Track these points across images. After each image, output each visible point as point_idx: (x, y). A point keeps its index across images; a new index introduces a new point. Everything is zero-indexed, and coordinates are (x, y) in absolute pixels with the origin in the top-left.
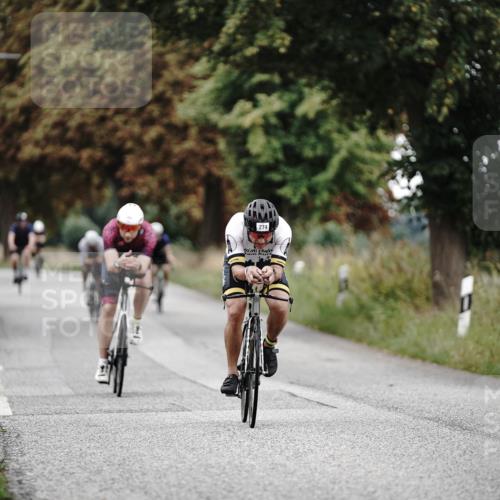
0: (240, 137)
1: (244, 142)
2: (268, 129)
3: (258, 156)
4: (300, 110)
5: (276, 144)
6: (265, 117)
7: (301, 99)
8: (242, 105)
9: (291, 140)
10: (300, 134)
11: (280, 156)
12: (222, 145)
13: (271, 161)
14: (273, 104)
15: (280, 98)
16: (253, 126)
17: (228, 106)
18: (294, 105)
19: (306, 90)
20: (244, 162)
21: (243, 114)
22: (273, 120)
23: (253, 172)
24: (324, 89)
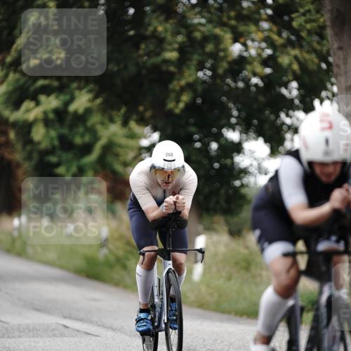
0: (25, 129)
1: (29, 132)
2: (47, 122)
3: (39, 143)
4: (72, 108)
5: (53, 133)
6: (45, 113)
7: (72, 99)
8: (28, 104)
9: (65, 131)
10: (72, 127)
11: (56, 143)
12: (12, 135)
13: (49, 147)
14: (51, 103)
15: (57, 97)
16: (35, 121)
17: (17, 105)
18: (67, 104)
19: (77, 93)
20: (29, 148)
21: (28, 111)
22: (51, 116)
23: (35, 155)
24: (90, 91)
